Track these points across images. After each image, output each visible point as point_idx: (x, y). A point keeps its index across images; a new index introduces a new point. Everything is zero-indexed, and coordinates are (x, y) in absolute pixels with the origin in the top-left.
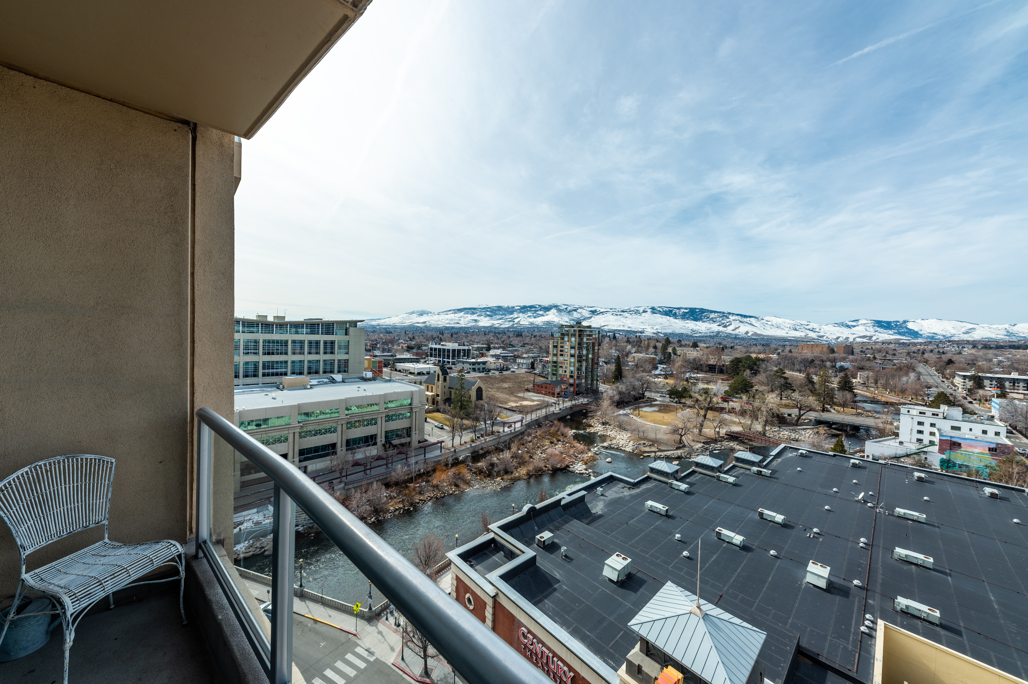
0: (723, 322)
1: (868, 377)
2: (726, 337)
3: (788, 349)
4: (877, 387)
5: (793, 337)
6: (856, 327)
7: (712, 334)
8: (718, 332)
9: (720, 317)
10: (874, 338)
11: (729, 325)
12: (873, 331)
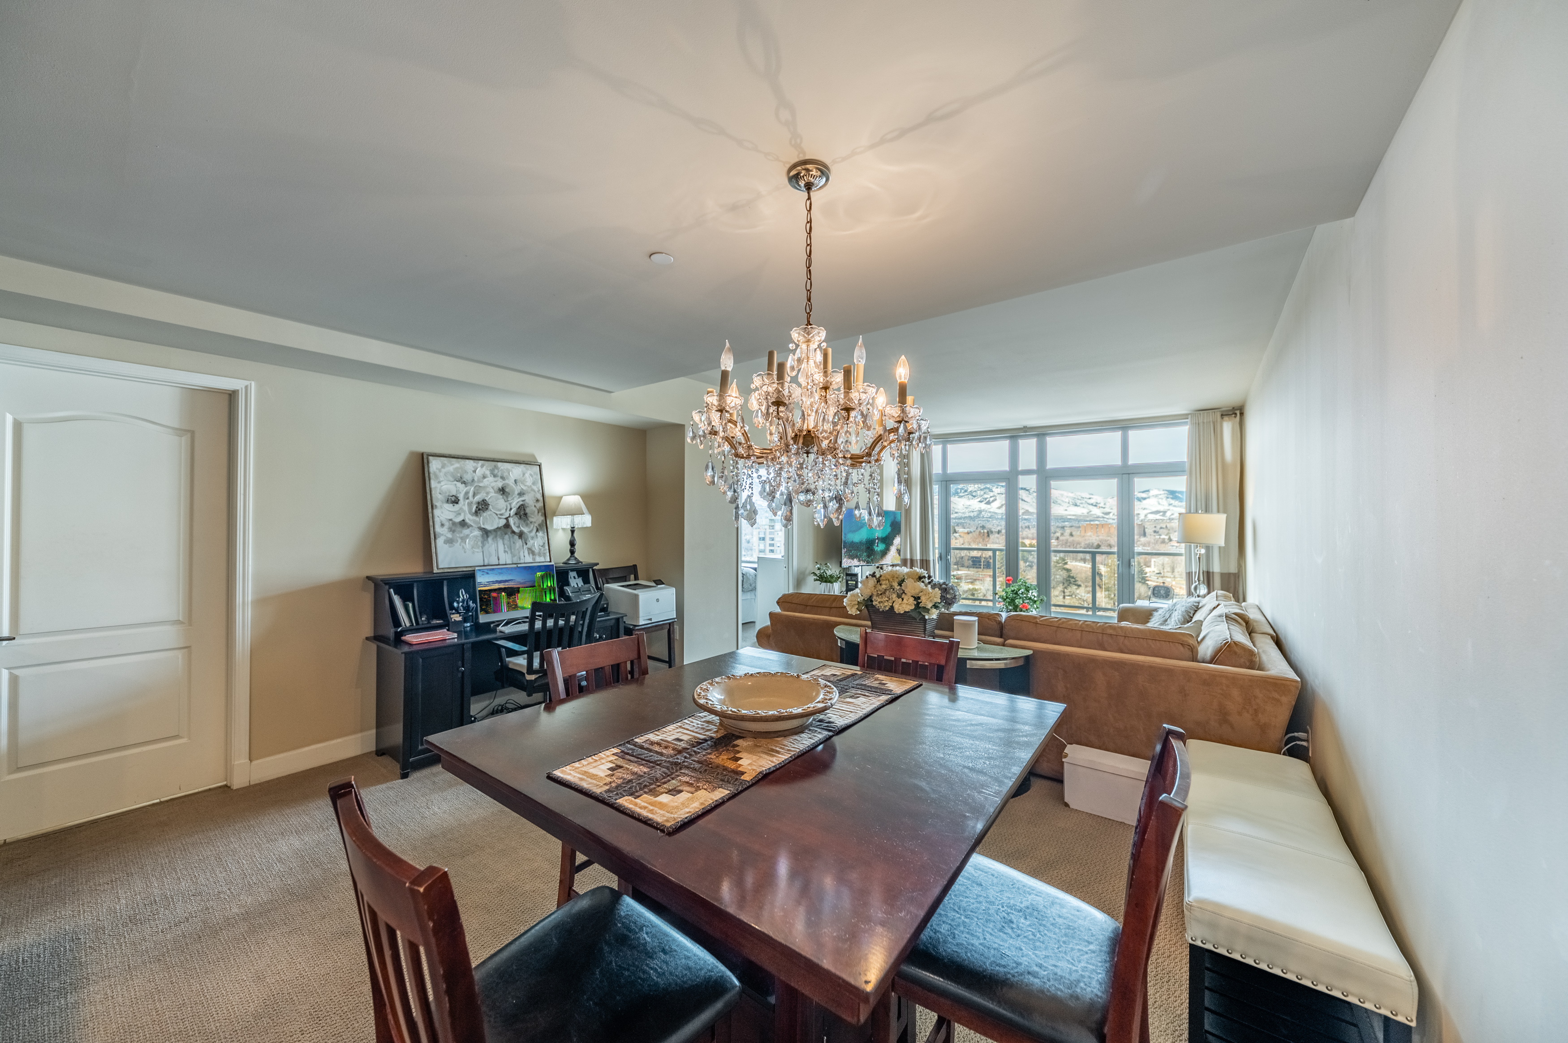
0: (986, 496)
1: (1163, 565)
2: (990, 518)
3: (1068, 531)
4: (1174, 577)
5: (1073, 515)
6: (1147, 500)
7: (972, 514)
8: (980, 511)
9: (981, 490)
10: (1168, 514)
11: (993, 501)
12: (1167, 505)
